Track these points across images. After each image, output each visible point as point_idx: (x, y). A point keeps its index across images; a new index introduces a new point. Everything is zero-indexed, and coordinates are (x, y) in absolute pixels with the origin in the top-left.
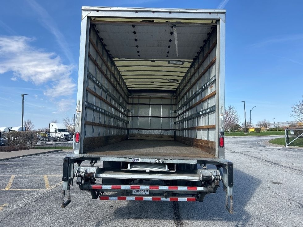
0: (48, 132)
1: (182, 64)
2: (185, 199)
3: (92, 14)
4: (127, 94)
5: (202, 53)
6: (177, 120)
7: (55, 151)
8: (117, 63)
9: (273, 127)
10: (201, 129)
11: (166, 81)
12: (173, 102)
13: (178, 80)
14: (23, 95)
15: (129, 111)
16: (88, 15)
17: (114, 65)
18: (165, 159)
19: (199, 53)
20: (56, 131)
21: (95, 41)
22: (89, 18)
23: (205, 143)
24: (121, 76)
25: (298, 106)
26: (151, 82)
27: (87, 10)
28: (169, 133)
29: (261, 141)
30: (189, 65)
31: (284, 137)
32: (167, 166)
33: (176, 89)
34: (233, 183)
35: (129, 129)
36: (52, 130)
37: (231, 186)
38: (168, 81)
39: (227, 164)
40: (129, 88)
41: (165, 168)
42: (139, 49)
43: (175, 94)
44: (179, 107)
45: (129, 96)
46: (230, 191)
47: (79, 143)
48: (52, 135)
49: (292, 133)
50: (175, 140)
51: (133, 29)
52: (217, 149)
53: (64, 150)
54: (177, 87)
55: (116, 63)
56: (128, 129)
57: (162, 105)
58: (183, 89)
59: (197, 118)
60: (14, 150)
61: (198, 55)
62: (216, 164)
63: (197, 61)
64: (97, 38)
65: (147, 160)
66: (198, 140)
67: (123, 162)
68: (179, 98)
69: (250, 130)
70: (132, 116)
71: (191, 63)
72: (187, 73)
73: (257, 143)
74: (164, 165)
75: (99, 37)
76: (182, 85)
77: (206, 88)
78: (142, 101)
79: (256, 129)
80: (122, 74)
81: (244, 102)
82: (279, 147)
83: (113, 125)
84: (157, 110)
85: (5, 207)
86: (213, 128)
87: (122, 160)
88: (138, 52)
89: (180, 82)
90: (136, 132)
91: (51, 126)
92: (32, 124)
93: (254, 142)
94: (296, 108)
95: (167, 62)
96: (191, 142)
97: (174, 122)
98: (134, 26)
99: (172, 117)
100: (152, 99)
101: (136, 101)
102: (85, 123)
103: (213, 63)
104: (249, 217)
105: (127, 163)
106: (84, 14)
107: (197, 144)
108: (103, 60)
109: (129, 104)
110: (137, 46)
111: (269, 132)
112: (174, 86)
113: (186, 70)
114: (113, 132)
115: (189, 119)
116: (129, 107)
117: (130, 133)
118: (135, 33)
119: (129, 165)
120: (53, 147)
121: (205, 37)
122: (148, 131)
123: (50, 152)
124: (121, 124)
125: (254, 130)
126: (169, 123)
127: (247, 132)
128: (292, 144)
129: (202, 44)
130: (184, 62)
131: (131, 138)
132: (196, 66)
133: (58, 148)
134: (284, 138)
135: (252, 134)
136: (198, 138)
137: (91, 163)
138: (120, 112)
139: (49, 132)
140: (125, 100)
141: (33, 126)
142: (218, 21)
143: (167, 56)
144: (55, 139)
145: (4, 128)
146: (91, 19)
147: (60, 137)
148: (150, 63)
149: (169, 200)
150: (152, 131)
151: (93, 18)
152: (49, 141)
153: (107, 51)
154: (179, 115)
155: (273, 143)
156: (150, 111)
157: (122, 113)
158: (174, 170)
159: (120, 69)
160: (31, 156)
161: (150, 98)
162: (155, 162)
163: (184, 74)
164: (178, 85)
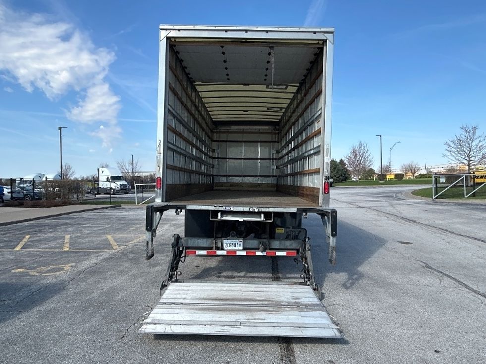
0: (96, 180)
1: (286, 88)
2: (283, 253)
3: (173, 34)
4: (211, 127)
5: (309, 75)
6: (281, 162)
7: (111, 207)
8: (199, 88)
9: (424, 172)
10: (306, 174)
11: (265, 109)
12: (275, 137)
13: (281, 109)
14: (60, 128)
15: (213, 151)
16: (167, 36)
17: (196, 90)
18: (261, 208)
19: (306, 76)
20: (108, 180)
21: (174, 65)
22: (168, 38)
23: (311, 191)
24: (203, 104)
25: (453, 142)
26: (245, 111)
27: (166, 29)
28: (269, 181)
29: (401, 192)
30: (294, 89)
31: (432, 186)
32: (263, 216)
33: (278, 120)
34: (336, 233)
35: (215, 175)
36: (103, 178)
37: (334, 235)
38: (268, 109)
39: (330, 211)
40: (214, 120)
41: (261, 218)
42: (228, 71)
43: (277, 127)
44: (283, 145)
45: (214, 130)
46: (333, 241)
47: (161, 189)
48: (103, 184)
49: (443, 180)
50: (277, 190)
51: (222, 50)
52: (321, 196)
53: (123, 206)
54: (280, 118)
55: (197, 87)
56: (213, 176)
57: (259, 143)
58: (288, 120)
59: (308, 158)
60: (55, 206)
61: (305, 79)
62: (319, 213)
63: (304, 85)
64: (176, 60)
65: (240, 209)
66: (304, 187)
67: (212, 211)
68: (283, 133)
69: (388, 177)
70: (218, 158)
71: (297, 88)
72: (292, 100)
73: (394, 195)
74: (259, 213)
75: (179, 59)
76: (287, 115)
77: (313, 123)
78: (231, 137)
79: (397, 176)
80: (206, 101)
81: (381, 136)
82: (424, 200)
83: (194, 170)
84: (253, 148)
85: (72, 267)
86: (317, 172)
87: (211, 208)
88: (227, 75)
89: (284, 110)
90: (224, 180)
91: (100, 172)
92: (72, 170)
93: (391, 194)
94: (451, 145)
95: (266, 86)
96: (296, 191)
97: (276, 166)
98: (222, 47)
99: (273, 159)
100: (245, 135)
101: (223, 137)
102: (167, 167)
103: (320, 93)
104: (361, 276)
105: (217, 212)
106: (163, 34)
107: (302, 193)
108: (182, 86)
109: (213, 140)
110: (226, 69)
111: (418, 179)
112: (274, 117)
113: (291, 96)
114: (195, 179)
115: (294, 161)
116: (215, 145)
117: (215, 181)
118: (223, 53)
119: (219, 214)
120: (108, 201)
121: (313, 58)
122: (240, 179)
123: (106, 208)
124: (203, 169)
125: (393, 177)
126: (269, 167)
127: (383, 181)
128: (442, 196)
129: (309, 66)
130: (287, 86)
131: (219, 188)
132: (304, 91)
133: (115, 202)
134: (432, 188)
135: (390, 182)
136: (304, 185)
137: (176, 212)
138: (203, 152)
139: (98, 181)
140: (208, 136)
141: (73, 172)
142: (325, 41)
143: (265, 80)
144: (107, 191)
145: (34, 175)
146: (171, 40)
147: (113, 188)
148: (242, 87)
149: (266, 254)
150: (246, 178)
151: (173, 40)
152: (98, 193)
153: (187, 75)
154: (283, 157)
155: (417, 195)
156: (243, 151)
157: (206, 154)
158: (271, 220)
159: (202, 94)
160: (95, 211)
161: (243, 132)
162: (249, 211)
163: (288, 101)
164: (281, 114)
